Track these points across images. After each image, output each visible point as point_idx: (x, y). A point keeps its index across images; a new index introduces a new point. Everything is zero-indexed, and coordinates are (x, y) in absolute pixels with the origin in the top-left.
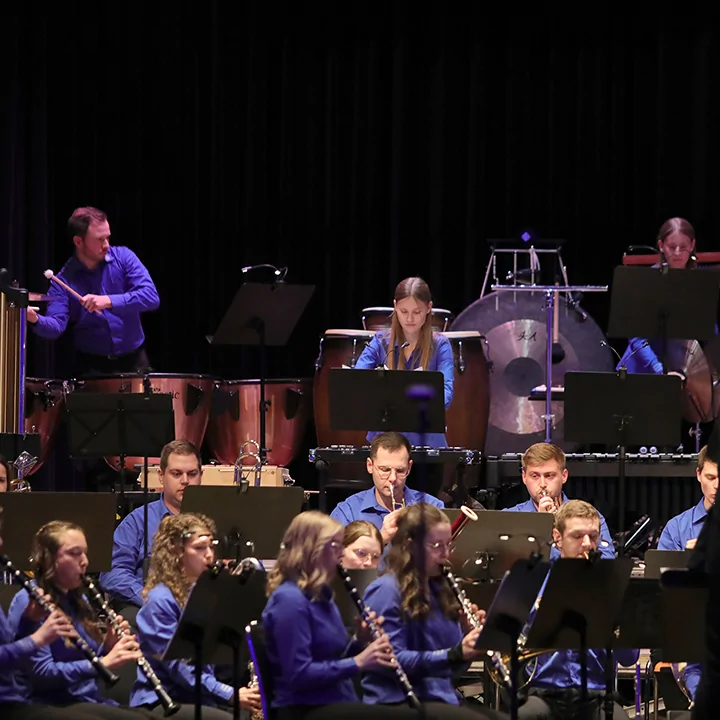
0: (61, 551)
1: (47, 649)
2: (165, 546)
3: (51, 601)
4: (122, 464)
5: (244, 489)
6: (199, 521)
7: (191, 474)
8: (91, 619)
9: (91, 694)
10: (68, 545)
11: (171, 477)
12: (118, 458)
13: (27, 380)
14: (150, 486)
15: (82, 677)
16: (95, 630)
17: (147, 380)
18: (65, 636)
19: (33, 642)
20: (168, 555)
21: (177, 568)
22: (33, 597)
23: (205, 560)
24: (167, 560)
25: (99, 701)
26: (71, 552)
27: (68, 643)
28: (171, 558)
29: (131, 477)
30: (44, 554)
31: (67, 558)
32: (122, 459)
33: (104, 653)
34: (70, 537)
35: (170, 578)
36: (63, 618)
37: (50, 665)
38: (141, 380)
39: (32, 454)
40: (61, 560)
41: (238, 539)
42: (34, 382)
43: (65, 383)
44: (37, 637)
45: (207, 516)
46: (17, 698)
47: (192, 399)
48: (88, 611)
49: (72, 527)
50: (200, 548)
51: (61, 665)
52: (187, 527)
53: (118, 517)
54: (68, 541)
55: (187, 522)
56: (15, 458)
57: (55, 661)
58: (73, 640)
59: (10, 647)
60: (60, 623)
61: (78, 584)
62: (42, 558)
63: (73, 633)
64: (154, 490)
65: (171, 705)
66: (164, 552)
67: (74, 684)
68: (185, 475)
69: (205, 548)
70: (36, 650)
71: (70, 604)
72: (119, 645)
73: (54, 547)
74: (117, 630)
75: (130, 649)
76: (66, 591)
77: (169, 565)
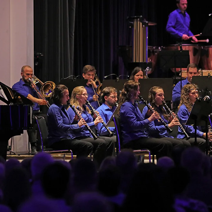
0: (157, 95)
1: (153, 122)
2: (184, 94)
3: (154, 109)
4: (175, 70)
5: (209, 77)
6: (193, 86)
7: (195, 73)
8: (166, 114)
9: (166, 135)
10: (158, 93)
11: (189, 74)
12: (174, 69)
13: (148, 47)
14: (182, 76)
15: (163, 130)
16: (167, 117)
17: (181, 46)
18: (158, 119)
19: (148, 120)
20: (185, 96)
21: (188, 99)
22: (149, 108)
23: (195, 97)
24: (184, 97)
25: (168, 137)
26: (159, 95)
27: (159, 121)
28: (186, 97)
29: (178, 74)
30: (152, 95)
31: (158, 96)
32: (175, 69)
33: (169, 123)
34: (159, 91)
35: (185, 103)
36: (157, 113)
37: (154, 127)
38: (179, 47)
39: (150, 68)
40: (156, 97)
41: (207, 91)
42: (151, 48)
43: (159, 48)
44: (149, 119)
45: (195, 84)
46: (145, 136)
47: (195, 52)
48: (165, 112)
49: (160, 88)
50: (194, 93)
51: (157, 127)
52: (189, 88)
53: (174, 85)
54: (159, 92)
55: (189, 87)
56: (145, 69)
57: (155, 126)
58: (160, 120)
59: (142, 122)
60: (156, 115)
61: (162, 104)
62: (151, 97)
63: (160, 118)
64: (184, 77)
65: (188, 136)
66: (184, 95)
67: (161, 132)
68: (193, 74)
69: (195, 93)
70: (149, 123)
71: (160, 110)
72: (173, 120)
73: (154, 94)
74: (172, 116)
75: (176, 121)
76: (158, 106)
77: (185, 99)
